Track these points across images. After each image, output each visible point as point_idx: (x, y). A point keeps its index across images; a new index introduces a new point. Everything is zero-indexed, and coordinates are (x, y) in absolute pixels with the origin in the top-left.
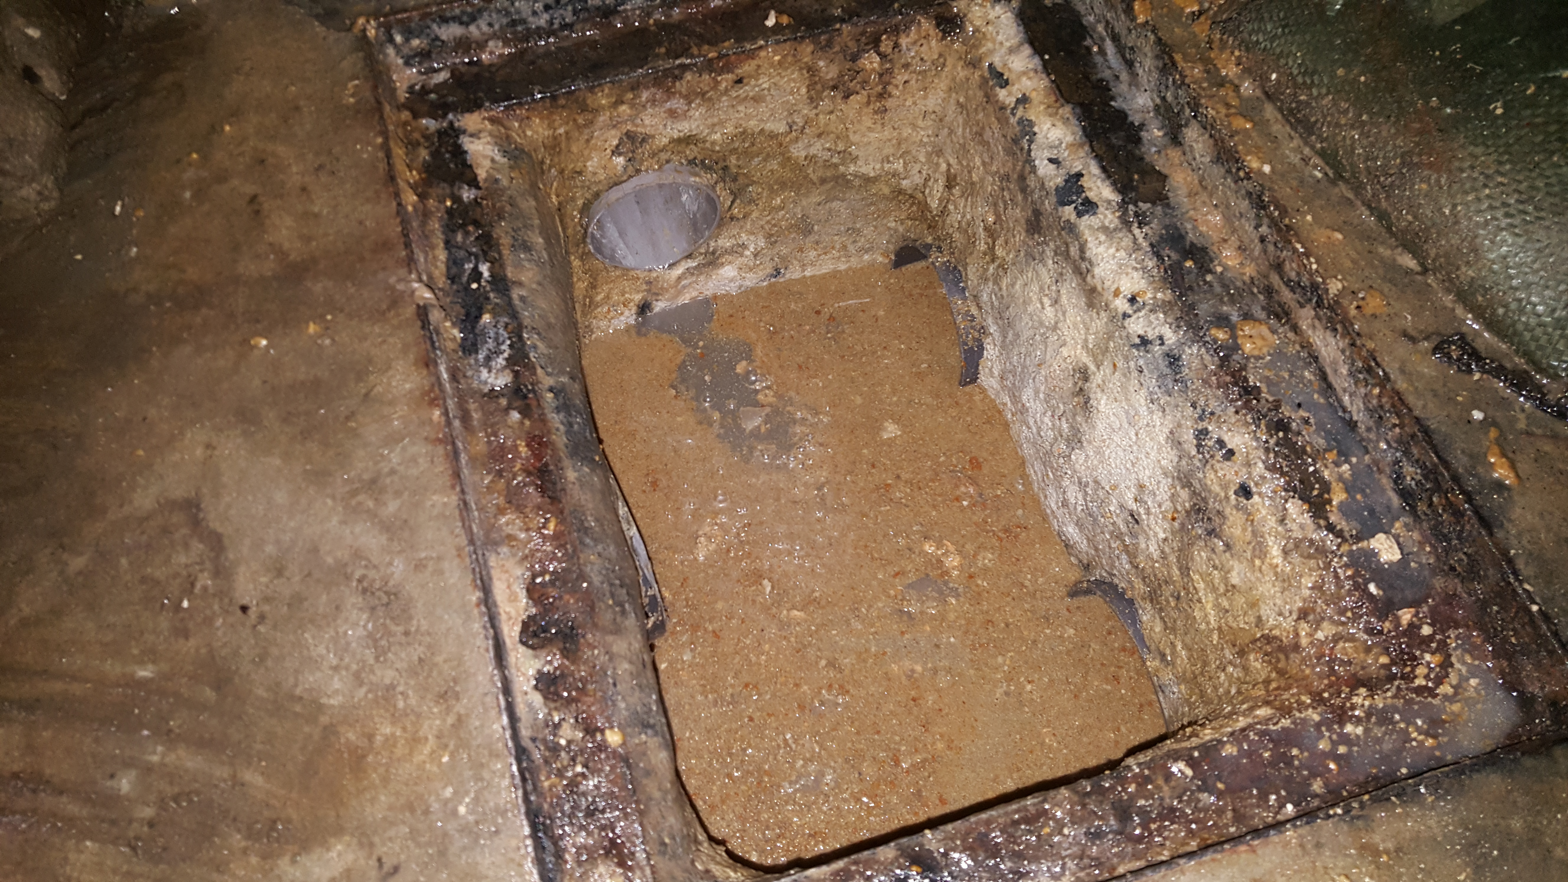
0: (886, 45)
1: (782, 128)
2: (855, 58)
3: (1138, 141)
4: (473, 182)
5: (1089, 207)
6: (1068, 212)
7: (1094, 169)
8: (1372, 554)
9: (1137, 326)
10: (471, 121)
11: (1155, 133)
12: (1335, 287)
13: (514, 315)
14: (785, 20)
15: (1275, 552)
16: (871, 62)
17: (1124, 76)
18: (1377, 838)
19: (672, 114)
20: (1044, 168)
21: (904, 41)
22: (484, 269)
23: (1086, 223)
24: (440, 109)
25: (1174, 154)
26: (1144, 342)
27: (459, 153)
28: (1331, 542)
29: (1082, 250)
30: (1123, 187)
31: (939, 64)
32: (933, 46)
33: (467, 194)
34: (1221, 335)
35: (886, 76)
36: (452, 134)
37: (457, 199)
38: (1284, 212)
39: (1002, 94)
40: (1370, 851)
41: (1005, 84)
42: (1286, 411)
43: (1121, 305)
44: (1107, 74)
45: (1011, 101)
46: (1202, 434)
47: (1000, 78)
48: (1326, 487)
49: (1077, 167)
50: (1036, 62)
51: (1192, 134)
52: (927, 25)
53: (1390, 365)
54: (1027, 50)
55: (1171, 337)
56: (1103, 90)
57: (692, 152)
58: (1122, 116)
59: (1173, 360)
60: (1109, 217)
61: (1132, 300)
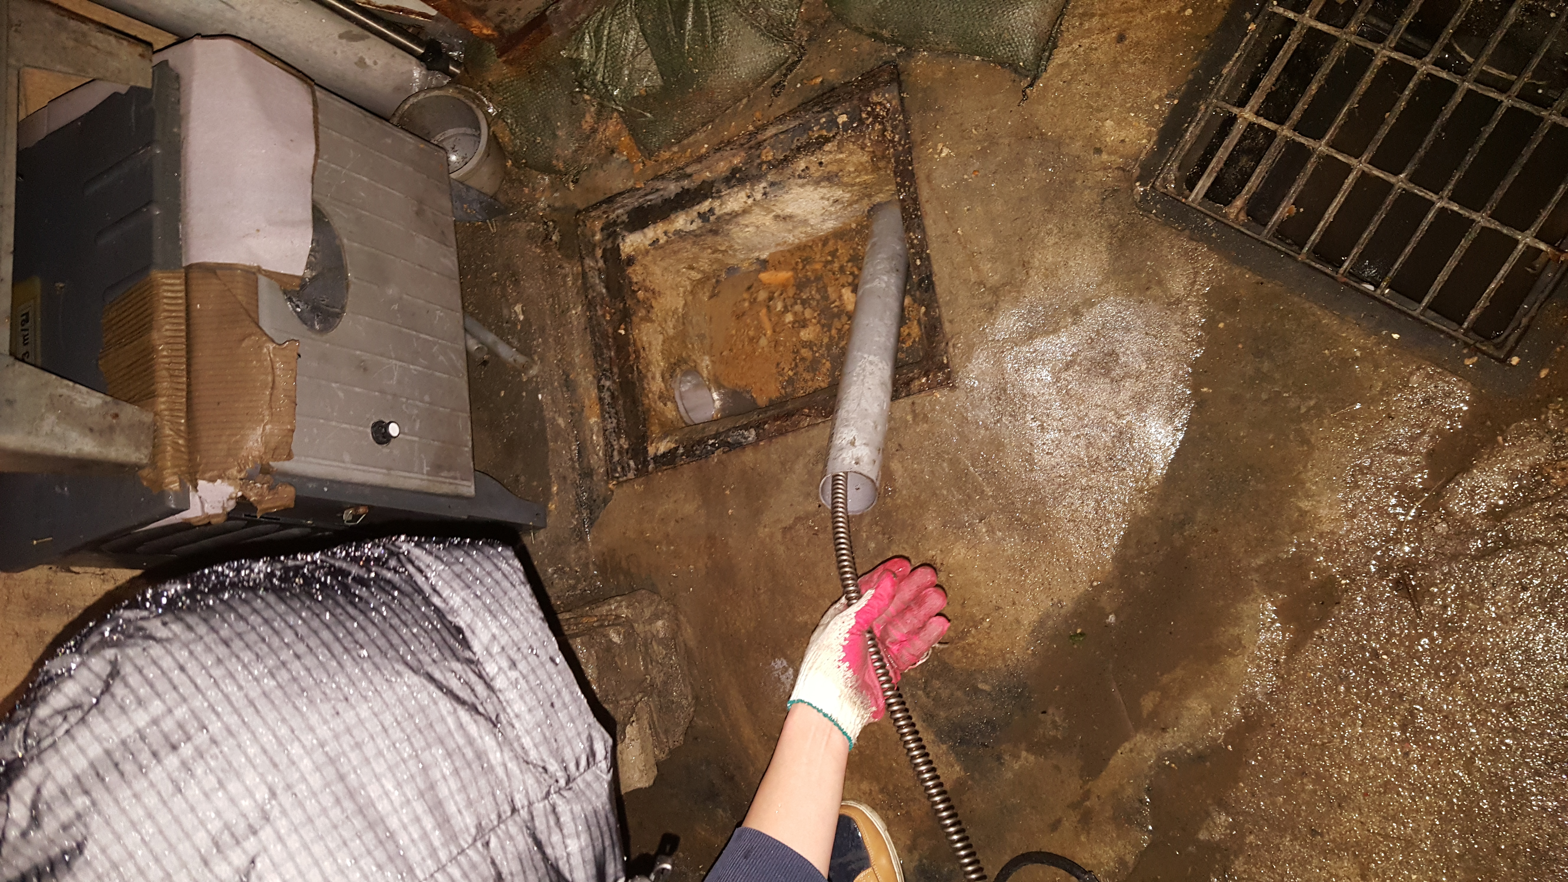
0: (635, 288)
1: (661, 337)
2: (639, 301)
3: (688, 190)
4: (677, 449)
5: (711, 210)
6: (712, 218)
7: (697, 207)
8: (844, 123)
9: (759, 196)
10: (651, 450)
11: (686, 183)
12: (751, 128)
13: (729, 430)
14: (623, 326)
15: (841, 156)
16: (641, 294)
17: (661, 193)
18: (919, 140)
19: (653, 378)
20: (694, 227)
21: (635, 280)
22: (711, 442)
23: (718, 212)
24: (645, 463)
25: (695, 177)
26: (765, 194)
27: (664, 455)
28: (838, 137)
29: (727, 214)
30: (706, 198)
31: (645, 267)
32: (638, 268)
33: (681, 450)
34: (764, 167)
35: (647, 290)
36: (656, 458)
37: (683, 454)
38: (722, 142)
39: (661, 241)
40: (923, 142)
41: (658, 240)
42: (793, 147)
43: (750, 201)
44: (660, 200)
45: (665, 238)
46: (800, 177)
47: (655, 242)
48: (821, 136)
49: (695, 214)
50: (651, 227)
51: (689, 170)
52: (630, 270)
53: (779, 113)
54: (646, 230)
55: (764, 184)
56: (666, 201)
57: (667, 376)
58: (677, 195)
59: (772, 184)
60: (717, 203)
61: (749, 197)
